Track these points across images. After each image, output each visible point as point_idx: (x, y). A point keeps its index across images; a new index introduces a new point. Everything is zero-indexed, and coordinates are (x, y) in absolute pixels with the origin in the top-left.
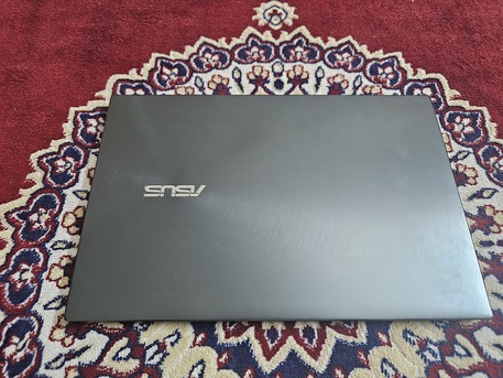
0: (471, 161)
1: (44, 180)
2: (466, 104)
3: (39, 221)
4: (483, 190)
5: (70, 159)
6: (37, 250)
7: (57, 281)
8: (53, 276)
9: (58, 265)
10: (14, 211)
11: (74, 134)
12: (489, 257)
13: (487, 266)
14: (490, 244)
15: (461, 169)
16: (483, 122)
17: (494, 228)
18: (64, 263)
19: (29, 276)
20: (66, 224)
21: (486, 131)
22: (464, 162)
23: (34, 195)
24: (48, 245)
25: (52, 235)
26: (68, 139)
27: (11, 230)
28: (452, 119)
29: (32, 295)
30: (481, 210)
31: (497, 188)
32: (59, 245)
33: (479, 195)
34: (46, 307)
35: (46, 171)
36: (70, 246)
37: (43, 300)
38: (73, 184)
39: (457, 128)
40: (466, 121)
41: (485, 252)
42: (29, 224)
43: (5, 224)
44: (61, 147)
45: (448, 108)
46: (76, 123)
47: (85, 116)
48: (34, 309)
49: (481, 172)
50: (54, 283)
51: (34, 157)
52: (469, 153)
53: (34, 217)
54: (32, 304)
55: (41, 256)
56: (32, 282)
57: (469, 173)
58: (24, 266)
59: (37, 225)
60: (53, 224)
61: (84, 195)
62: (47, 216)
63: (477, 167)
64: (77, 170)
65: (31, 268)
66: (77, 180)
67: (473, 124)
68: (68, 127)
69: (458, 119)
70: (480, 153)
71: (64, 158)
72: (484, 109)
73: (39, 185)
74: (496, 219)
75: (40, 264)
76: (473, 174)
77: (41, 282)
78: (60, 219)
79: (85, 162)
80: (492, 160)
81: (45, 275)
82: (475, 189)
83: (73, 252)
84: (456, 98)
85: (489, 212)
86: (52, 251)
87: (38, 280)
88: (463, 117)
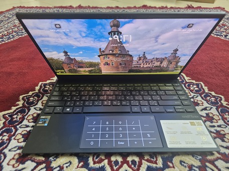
0: (199, 98)
1: (23, 104)
2: (194, 81)
3: (17, 118)
4: (206, 108)
5: (36, 98)
6: (13, 128)
7: (18, 140)
8: (17, 138)
9: (21, 134)
10: (7, 114)
11: (39, 90)
12: (215, 131)
13: (215, 135)
14: (214, 126)
15: (196, 101)
16: (202, 86)
17: (214, 121)
18: (23, 133)
19: (6, 138)
20: (28, 119)
21: (203, 89)
22: (197, 99)
23: (17, 109)
24: (18, 127)
25: (21, 122)
26: (37, 91)
27: (4, 120)
28: (189, 86)
29: (5, 146)
30: (207, 114)
31: (212, 107)
32: (23, 126)
33: (205, 109)
34: (10, 150)
35: (25, 101)
36: (27, 126)
37: (9, 147)
38: (35, 105)
39: (192, 88)
40: (195, 86)
41: (212, 129)
42: (12, 119)
43: (2, 118)
44: (33, 94)
45: (187, 83)
46: (41, 87)
47: (45, 85)
48: (4, 151)
49: (205, 102)
50: (16, 141)
51: (21, 97)
52: (198, 96)
53: (15, 116)
54: (4, 149)
55: (14, 130)
56: (7, 140)
57: (199, 102)
58: (5, 134)
59: (16, 119)
60: (23, 119)
61: (39, 109)
62: (21, 116)
63: (203, 100)
64: (38, 101)
65: (8, 135)
66: (37, 104)
67: (198, 87)
68: (37, 88)
69: (191, 86)
70: (203, 96)
71: (33, 97)
72: (202, 83)
73: (21, 106)
74: (214, 117)
75: (12, 133)
76: (201, 102)
77: (11, 140)
78: (26, 117)
79: (42, 98)
80: (208, 98)
81: (13, 138)
82: (203, 107)
83: (28, 129)
84: (189, 80)
85: (211, 115)
86: (19, 128)
87: (9, 140)
88: (193, 85)
